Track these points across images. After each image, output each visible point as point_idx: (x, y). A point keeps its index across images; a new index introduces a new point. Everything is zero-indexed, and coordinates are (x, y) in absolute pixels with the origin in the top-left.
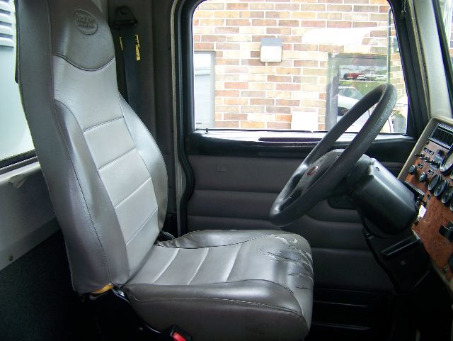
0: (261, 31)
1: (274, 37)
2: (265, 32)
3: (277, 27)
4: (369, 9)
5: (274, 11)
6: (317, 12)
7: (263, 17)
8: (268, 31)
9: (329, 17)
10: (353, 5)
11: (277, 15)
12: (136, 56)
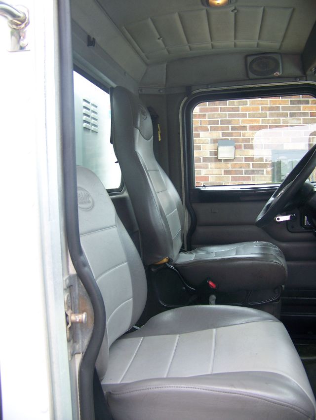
0: (218, 135)
1: (228, 139)
2: (221, 136)
3: (230, 131)
4: (302, 115)
5: (227, 119)
6: (261, 119)
7: (218, 124)
8: (223, 134)
9: (270, 122)
10: (289, 112)
11: (229, 122)
12: (158, 138)
